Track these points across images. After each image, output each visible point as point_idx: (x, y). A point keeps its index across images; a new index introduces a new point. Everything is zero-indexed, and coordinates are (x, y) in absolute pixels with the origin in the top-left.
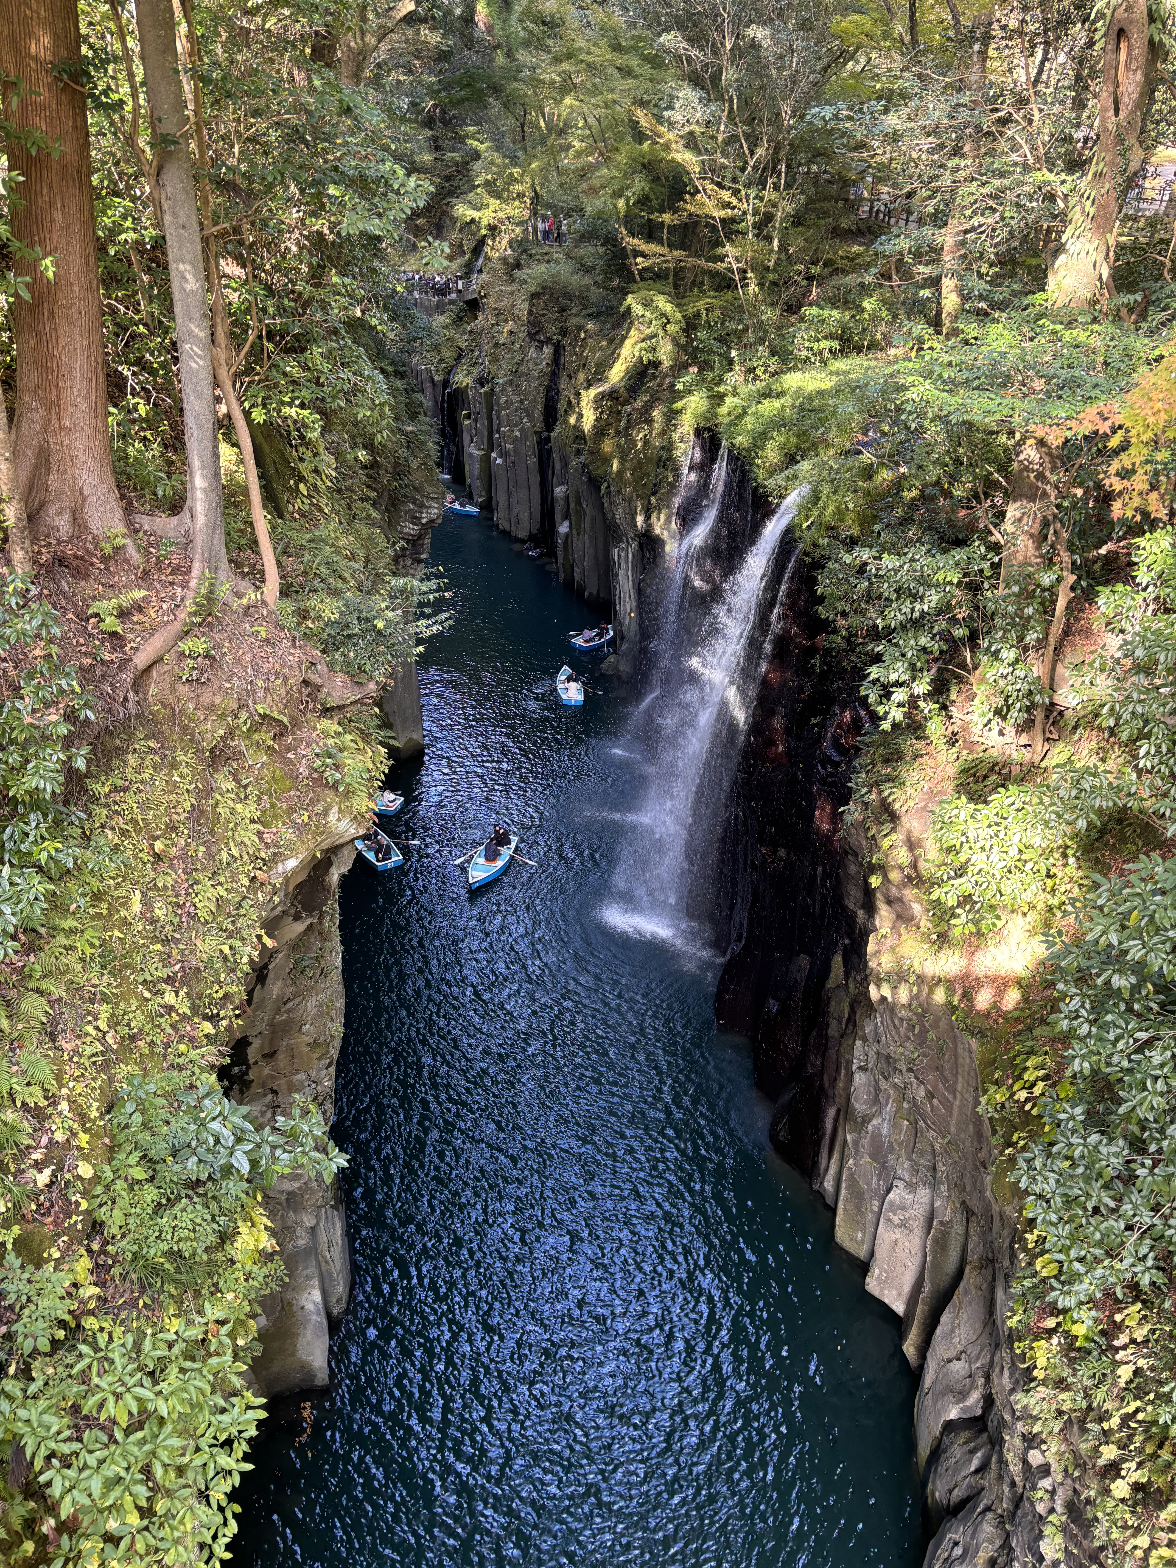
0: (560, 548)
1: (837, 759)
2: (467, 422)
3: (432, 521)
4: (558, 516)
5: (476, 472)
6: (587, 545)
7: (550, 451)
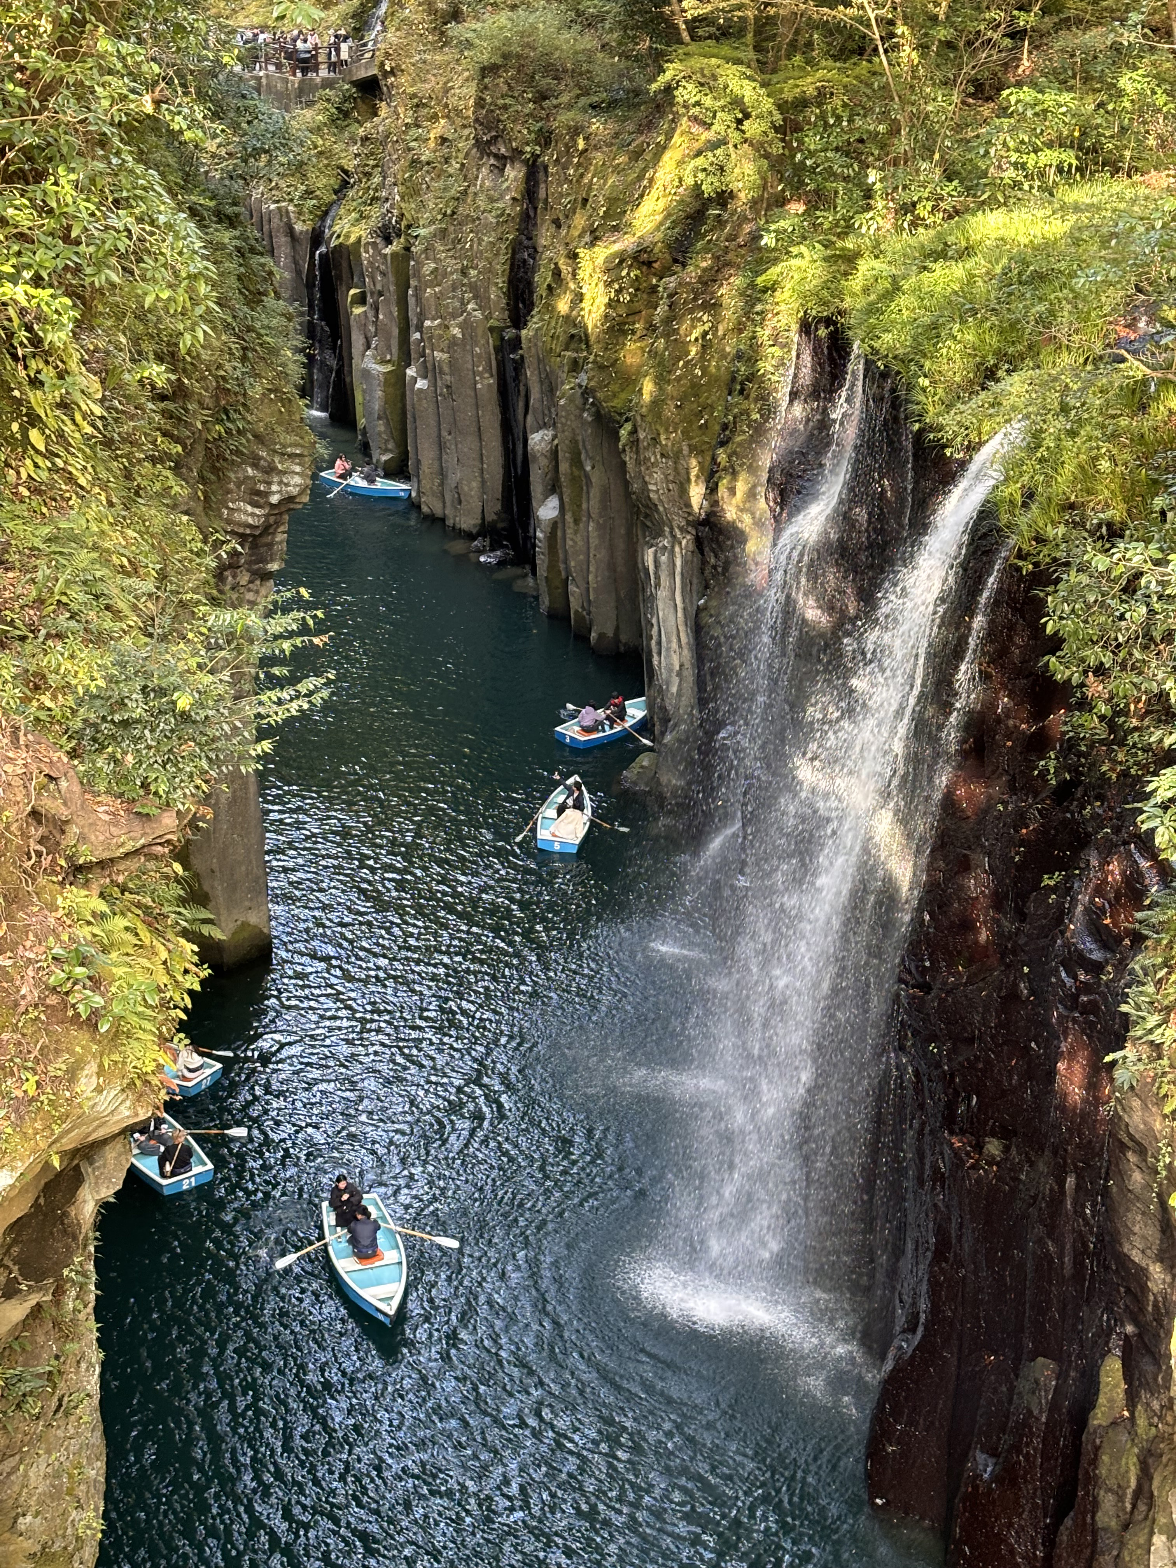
0: (541, 547)
1: (1097, 956)
2: (358, 310)
3: (291, 499)
4: (537, 486)
5: (377, 406)
6: (594, 542)
7: (519, 365)
